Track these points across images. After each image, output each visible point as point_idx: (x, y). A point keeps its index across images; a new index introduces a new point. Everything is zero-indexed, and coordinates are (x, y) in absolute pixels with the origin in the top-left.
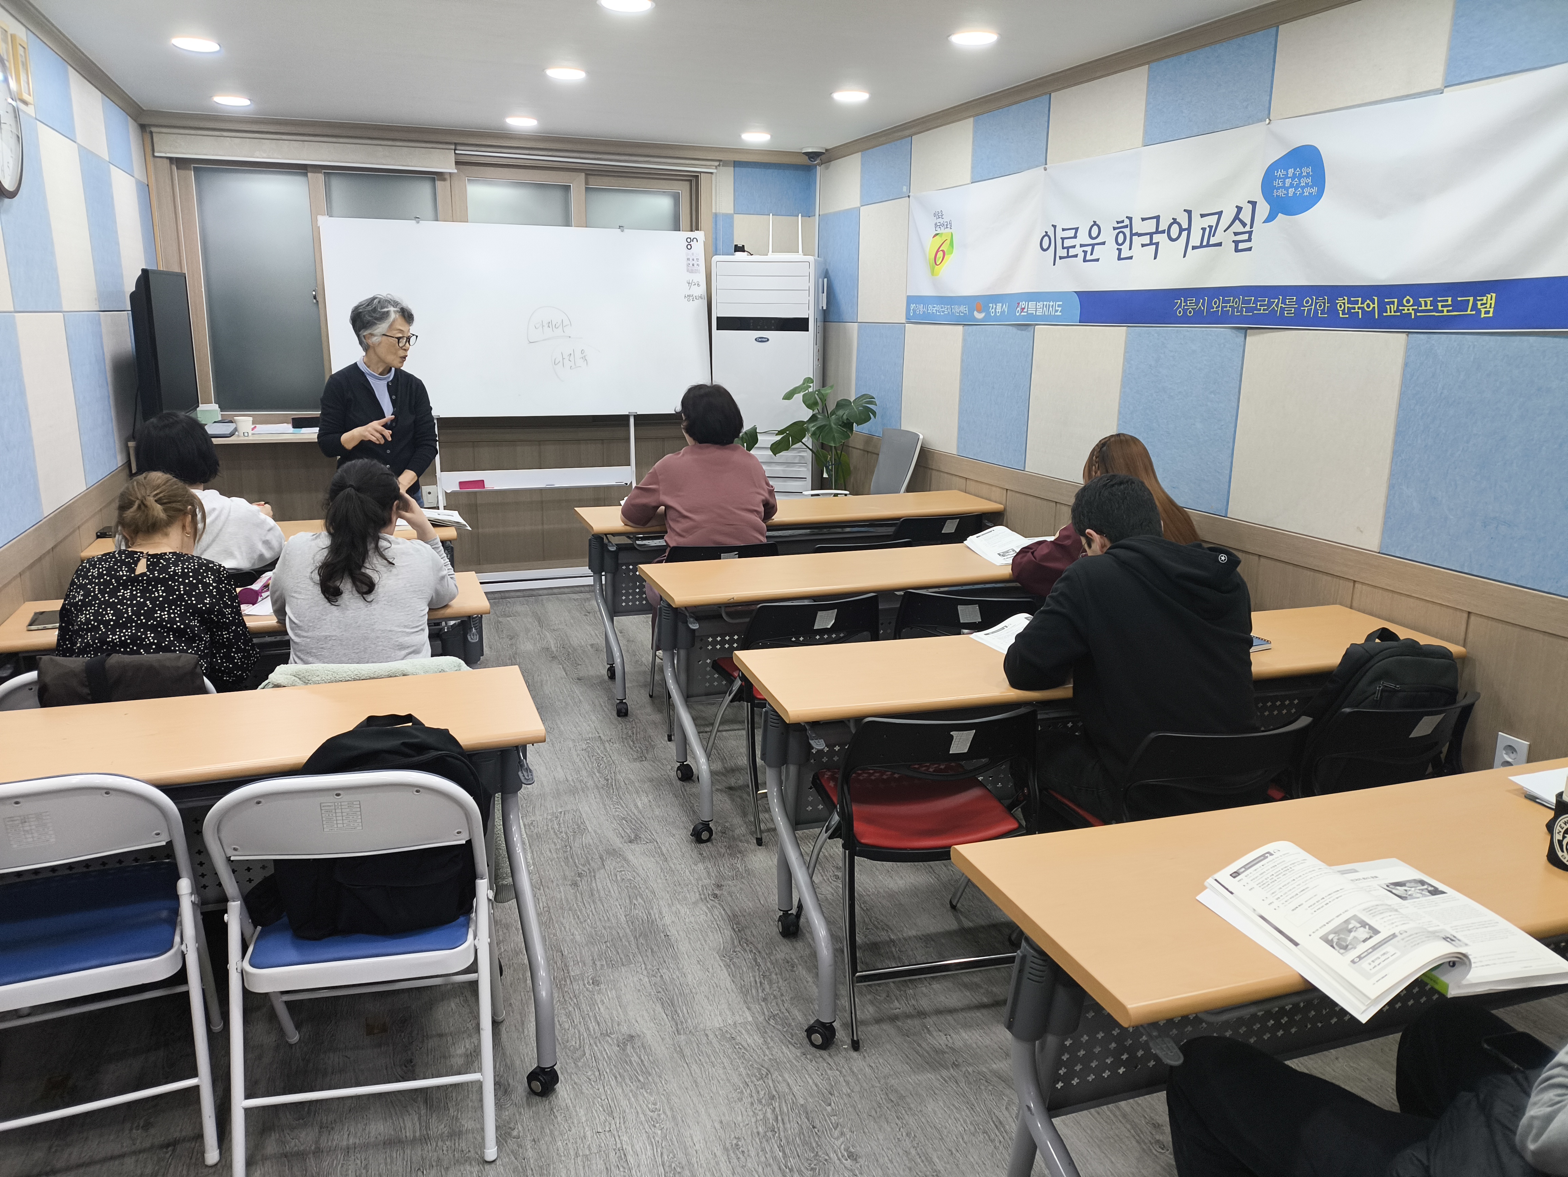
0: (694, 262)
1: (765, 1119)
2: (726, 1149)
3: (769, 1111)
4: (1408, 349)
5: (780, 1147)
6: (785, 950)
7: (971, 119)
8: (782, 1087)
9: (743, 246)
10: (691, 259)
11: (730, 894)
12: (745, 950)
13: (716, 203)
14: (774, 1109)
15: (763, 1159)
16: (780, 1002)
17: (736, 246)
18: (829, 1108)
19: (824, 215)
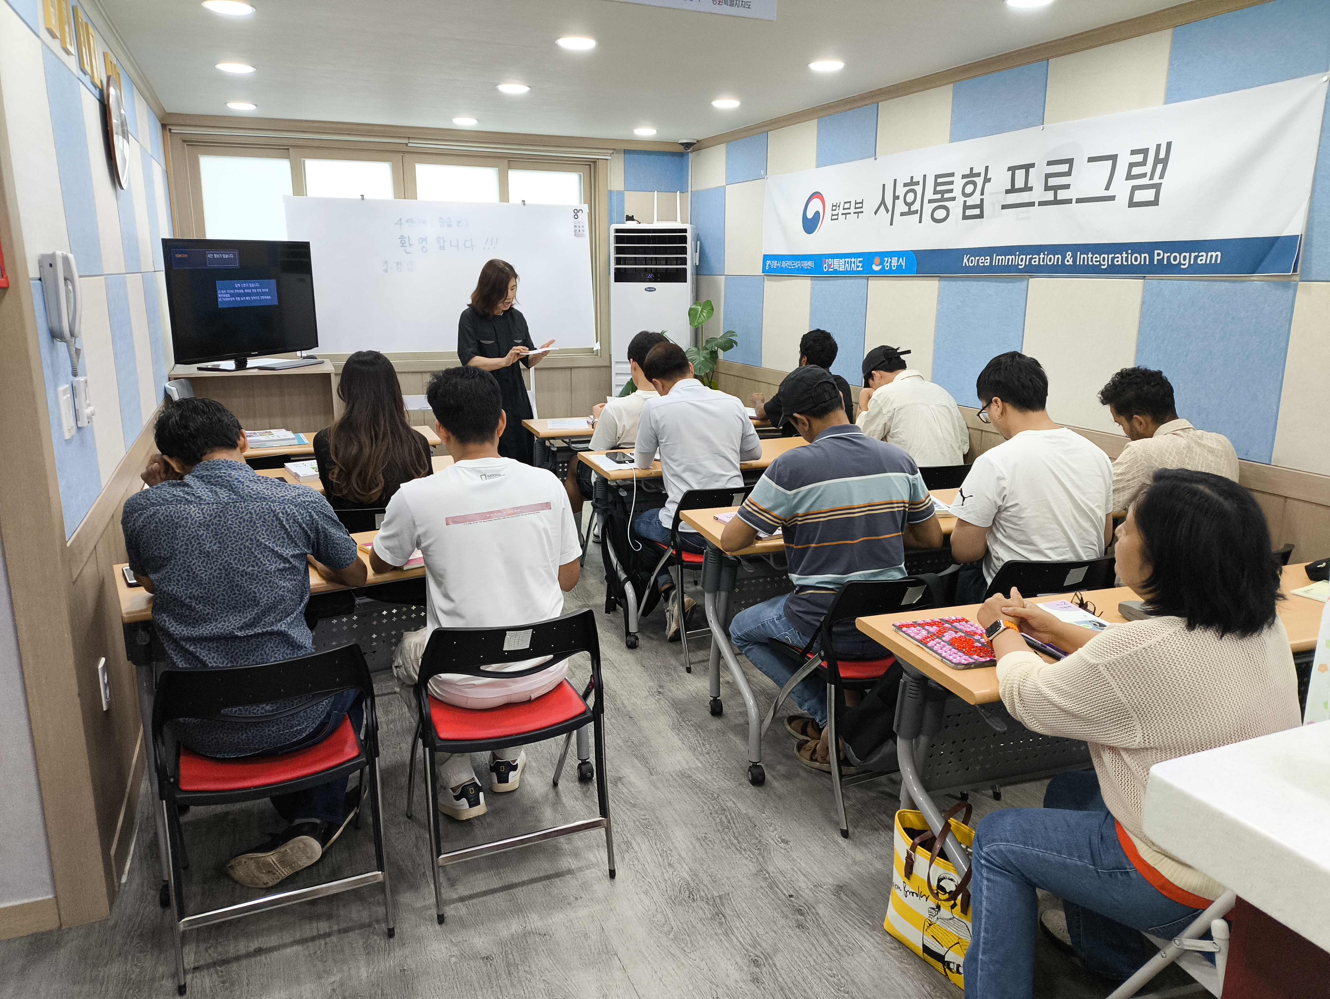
0: (580, 228)
1: (721, 822)
2: (698, 839)
3: (723, 818)
4: (1144, 290)
5: (735, 837)
6: (715, 724)
7: (816, 120)
8: (730, 804)
9: (633, 218)
11: (670, 691)
12: (688, 725)
13: (610, 184)
14: (726, 816)
15: (724, 844)
16: (718, 755)
17: (627, 216)
18: (764, 815)
19: (695, 191)
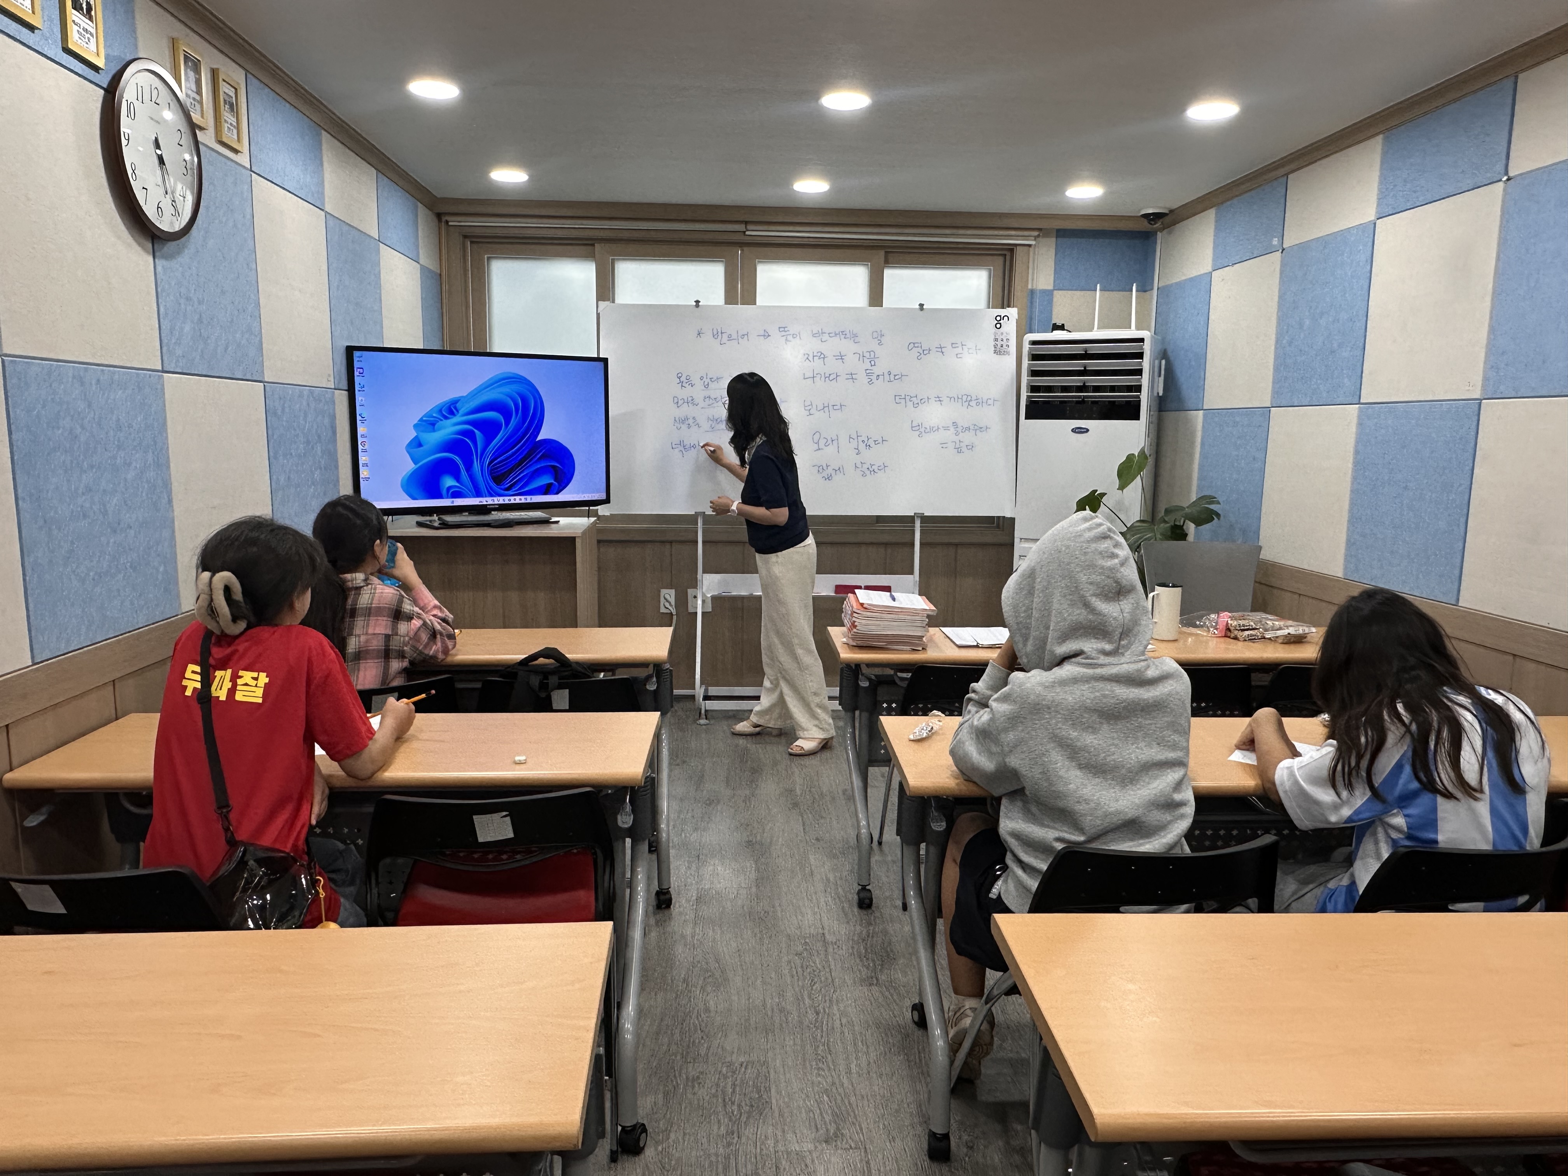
0: (1002, 343)
7: (1380, 138)
9: (1063, 325)
10: (999, 340)
13: (1033, 280)
17: (1054, 325)
19: (1164, 287)
